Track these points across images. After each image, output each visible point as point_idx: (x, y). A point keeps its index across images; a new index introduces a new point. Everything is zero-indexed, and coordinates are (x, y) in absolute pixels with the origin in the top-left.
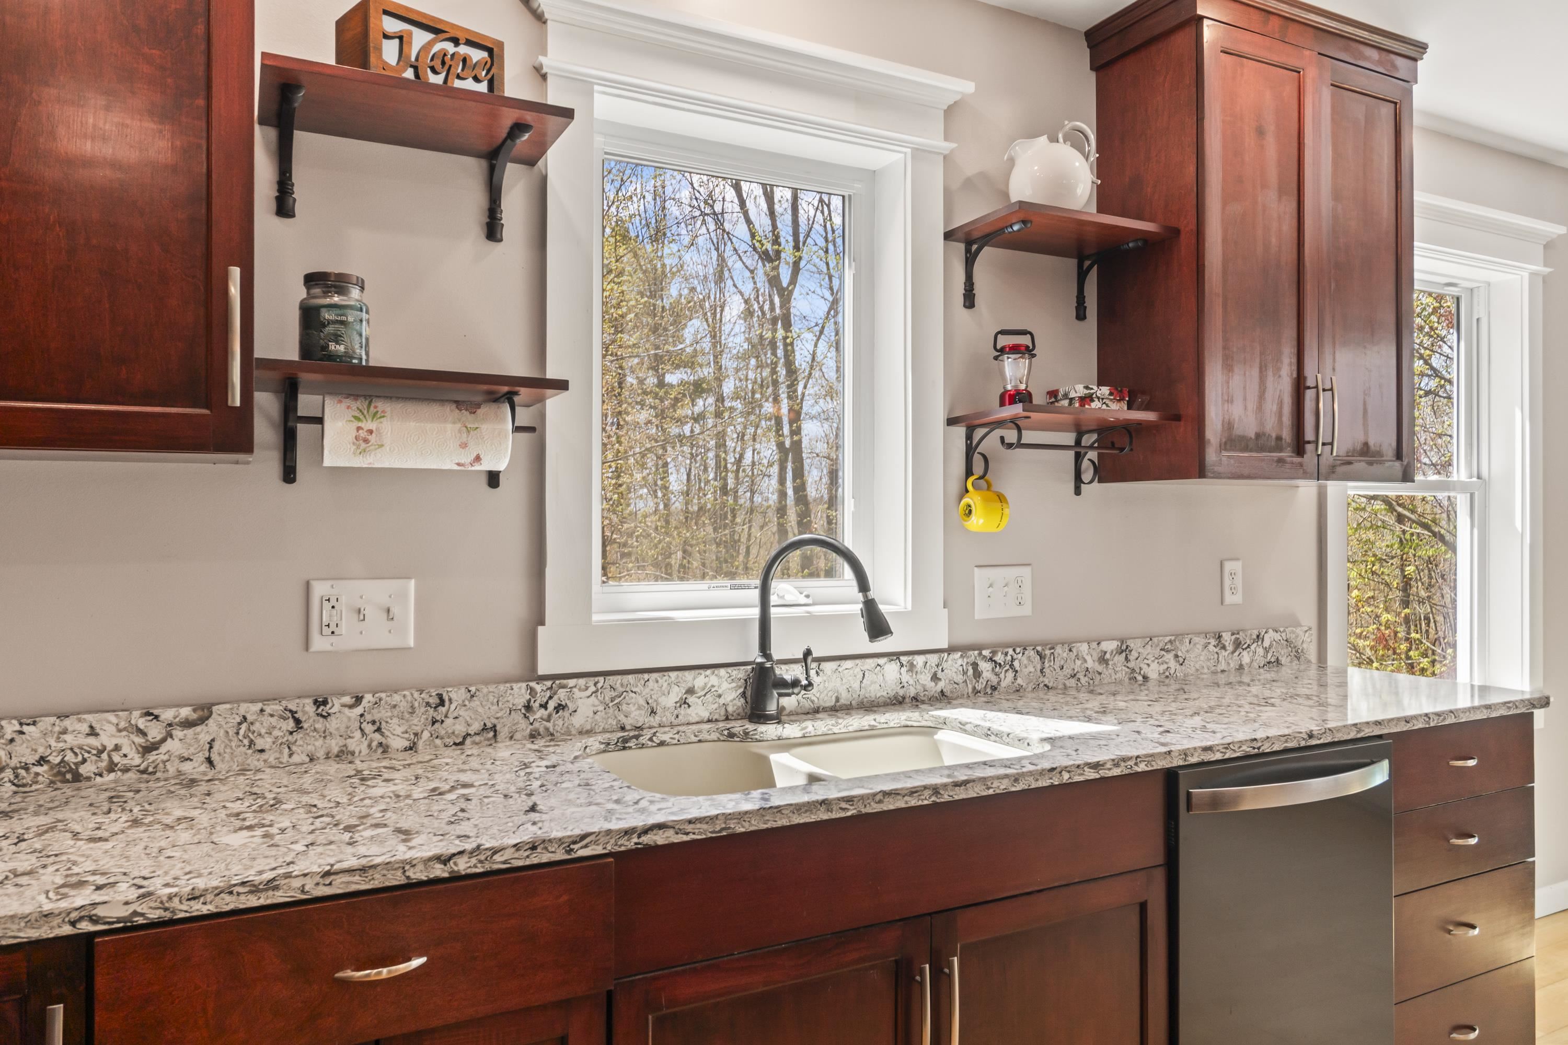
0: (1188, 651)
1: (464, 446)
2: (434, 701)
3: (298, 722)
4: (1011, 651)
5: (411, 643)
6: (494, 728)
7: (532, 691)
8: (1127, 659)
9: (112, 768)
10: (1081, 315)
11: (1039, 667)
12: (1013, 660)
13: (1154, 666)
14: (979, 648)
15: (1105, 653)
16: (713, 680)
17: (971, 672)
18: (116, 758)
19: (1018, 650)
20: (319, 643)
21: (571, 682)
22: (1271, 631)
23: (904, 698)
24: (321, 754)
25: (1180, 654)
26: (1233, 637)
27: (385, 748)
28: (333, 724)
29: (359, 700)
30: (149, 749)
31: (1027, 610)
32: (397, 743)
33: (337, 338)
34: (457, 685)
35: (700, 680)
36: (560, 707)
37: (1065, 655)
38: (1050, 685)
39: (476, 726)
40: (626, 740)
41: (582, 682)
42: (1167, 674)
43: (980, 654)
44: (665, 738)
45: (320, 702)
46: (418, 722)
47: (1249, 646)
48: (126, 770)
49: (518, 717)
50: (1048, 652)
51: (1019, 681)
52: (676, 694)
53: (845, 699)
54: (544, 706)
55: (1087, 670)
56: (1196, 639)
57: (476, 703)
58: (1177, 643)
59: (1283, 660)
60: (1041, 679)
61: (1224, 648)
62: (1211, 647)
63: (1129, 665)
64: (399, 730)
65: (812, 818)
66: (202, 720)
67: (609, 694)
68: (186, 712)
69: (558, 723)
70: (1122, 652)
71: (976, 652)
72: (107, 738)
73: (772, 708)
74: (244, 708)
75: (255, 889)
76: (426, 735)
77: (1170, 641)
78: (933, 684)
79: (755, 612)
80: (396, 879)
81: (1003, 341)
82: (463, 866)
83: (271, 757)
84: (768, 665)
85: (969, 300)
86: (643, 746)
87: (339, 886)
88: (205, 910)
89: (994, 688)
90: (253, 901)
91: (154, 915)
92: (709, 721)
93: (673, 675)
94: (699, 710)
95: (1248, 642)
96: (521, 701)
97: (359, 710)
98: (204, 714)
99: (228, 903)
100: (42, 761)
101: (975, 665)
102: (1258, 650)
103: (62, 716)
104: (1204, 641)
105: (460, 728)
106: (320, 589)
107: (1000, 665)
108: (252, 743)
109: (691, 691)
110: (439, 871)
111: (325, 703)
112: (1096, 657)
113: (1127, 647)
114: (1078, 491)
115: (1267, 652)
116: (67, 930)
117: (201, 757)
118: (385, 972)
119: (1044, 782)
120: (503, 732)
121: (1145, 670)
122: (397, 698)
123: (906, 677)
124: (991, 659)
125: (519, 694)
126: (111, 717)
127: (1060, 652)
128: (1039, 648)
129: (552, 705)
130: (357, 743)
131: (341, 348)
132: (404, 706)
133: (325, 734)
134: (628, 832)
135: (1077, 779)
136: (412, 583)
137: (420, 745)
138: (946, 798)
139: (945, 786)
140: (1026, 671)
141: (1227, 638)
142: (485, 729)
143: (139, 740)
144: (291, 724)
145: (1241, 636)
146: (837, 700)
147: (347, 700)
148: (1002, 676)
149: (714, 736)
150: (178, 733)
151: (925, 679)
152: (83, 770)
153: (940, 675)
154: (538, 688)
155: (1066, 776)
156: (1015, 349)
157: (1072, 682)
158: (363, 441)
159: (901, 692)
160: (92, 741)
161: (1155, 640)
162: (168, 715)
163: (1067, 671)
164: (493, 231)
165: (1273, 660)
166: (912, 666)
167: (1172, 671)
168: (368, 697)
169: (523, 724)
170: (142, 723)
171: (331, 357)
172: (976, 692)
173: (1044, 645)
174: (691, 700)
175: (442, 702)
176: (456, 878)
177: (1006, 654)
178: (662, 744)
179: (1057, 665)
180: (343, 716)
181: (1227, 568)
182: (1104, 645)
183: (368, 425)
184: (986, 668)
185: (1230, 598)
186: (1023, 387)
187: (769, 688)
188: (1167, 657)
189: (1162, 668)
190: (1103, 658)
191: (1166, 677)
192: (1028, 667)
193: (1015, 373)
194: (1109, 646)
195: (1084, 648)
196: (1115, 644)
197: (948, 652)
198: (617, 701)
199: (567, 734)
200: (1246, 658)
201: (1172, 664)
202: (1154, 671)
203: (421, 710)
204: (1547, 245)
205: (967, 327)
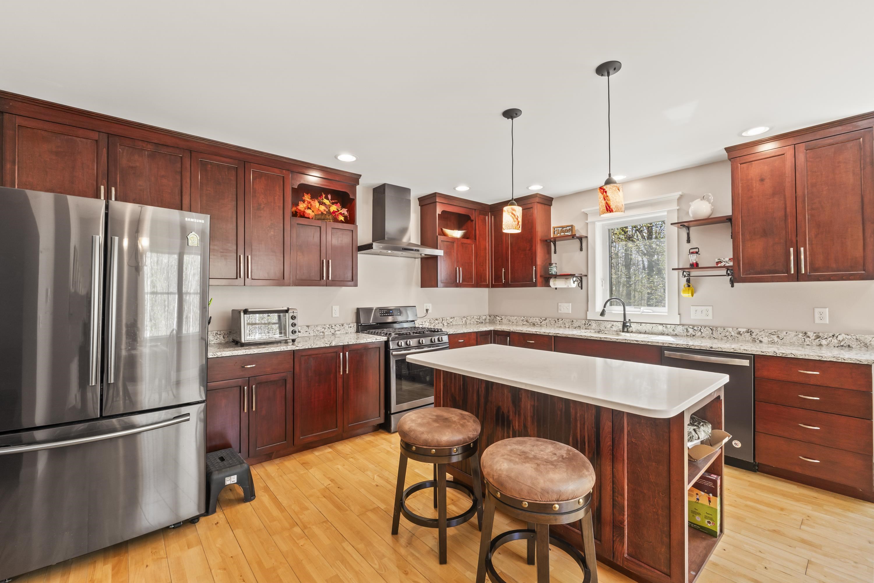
0: (785, 336)
1: (566, 284)
2: (572, 321)
5: (571, 313)
7: (586, 322)
8: (751, 334)
9: (538, 324)
11: (711, 332)
12: (700, 329)
14: (689, 325)
15: (740, 332)
17: (685, 330)
19: (702, 327)
20: (559, 312)
21: (592, 321)
22: (843, 335)
23: (664, 334)
24: (558, 327)
25: (780, 336)
26: (815, 334)
27: (565, 328)
28: (559, 323)
29: (562, 320)
30: (541, 323)
31: (710, 317)
32: (567, 327)
33: (550, 272)
34: (575, 319)
35: (615, 323)
36: (590, 325)
37: (722, 330)
38: (716, 338)
39: (577, 326)
40: (599, 332)
41: (593, 321)
42: (773, 341)
43: (689, 327)
44: (606, 332)
45: (558, 319)
46: (570, 324)
47: (826, 338)
49: (583, 325)
50: (715, 329)
51: (703, 335)
52: (610, 325)
54: (587, 324)
55: (732, 335)
56: (789, 332)
57: (578, 322)
58: (779, 333)
59: (854, 346)
60: (712, 336)
61: (809, 337)
62: (800, 336)
63: (752, 336)
64: (567, 325)
66: (546, 320)
67: (598, 324)
68: (544, 319)
69: (589, 327)
70: (749, 332)
71: (687, 326)
72: (537, 321)
73: (626, 330)
74: (550, 319)
75: (521, 331)
76: (571, 326)
77: (775, 332)
78: (673, 332)
79: (623, 312)
80: (532, 333)
81: (691, 251)
83: (553, 326)
84: (625, 322)
85: (689, 241)
86: (602, 333)
87: (527, 332)
89: (694, 336)
91: (514, 331)
92: (617, 331)
93: (609, 322)
94: (614, 329)
95: (826, 337)
96: (584, 323)
97: (562, 321)
99: (519, 332)
100: (532, 323)
101: (687, 329)
102: (833, 340)
103: (533, 318)
104: (795, 334)
105: (575, 326)
106: (559, 304)
107: (696, 330)
108: (551, 324)
112: (736, 332)
113: (751, 331)
114: (733, 286)
115: (841, 342)
116: (508, 331)
117: (546, 324)
118: (531, 342)
120: (581, 327)
121: (760, 339)
122: (567, 320)
123: (664, 329)
124: (693, 328)
125: (584, 322)
126: (538, 318)
127: (720, 329)
128: (711, 328)
129: (588, 324)
130: (562, 326)
132: (568, 321)
133: (559, 324)
136: (571, 304)
140: (706, 333)
141: (810, 334)
142: (579, 327)
143: (540, 321)
144: (555, 322)
145: (820, 334)
146: (646, 332)
148: (697, 333)
149: (615, 334)
150: (544, 321)
151: (671, 330)
152: (535, 324)
153: (675, 330)
154: (586, 321)
156: (693, 253)
157: (725, 338)
158: (554, 284)
159: (663, 332)
162: (542, 319)
163: (723, 335)
164: (581, 249)
165: (845, 345)
166: (666, 327)
167: (776, 341)
168: (563, 320)
169: (584, 327)
170: (540, 319)
171: (551, 274)
172: (687, 336)
173: (713, 327)
174: (613, 327)
176: (537, 334)
177: (698, 328)
178: (606, 333)
179: (718, 333)
180: (561, 322)
181: (817, 310)
182: (740, 330)
183: (555, 282)
184: (691, 331)
185: (817, 321)
186: (695, 262)
187: (625, 327)
188: (772, 336)
189: (770, 340)
190: (739, 333)
191: (773, 343)
192: (707, 332)
193: (693, 259)
194: (742, 330)
195: (730, 329)
196: (745, 330)
197: (678, 325)
198: (599, 325)
199: (591, 329)
200: (824, 342)
201: (776, 339)
202: (765, 340)
203: (570, 322)
205: (686, 247)
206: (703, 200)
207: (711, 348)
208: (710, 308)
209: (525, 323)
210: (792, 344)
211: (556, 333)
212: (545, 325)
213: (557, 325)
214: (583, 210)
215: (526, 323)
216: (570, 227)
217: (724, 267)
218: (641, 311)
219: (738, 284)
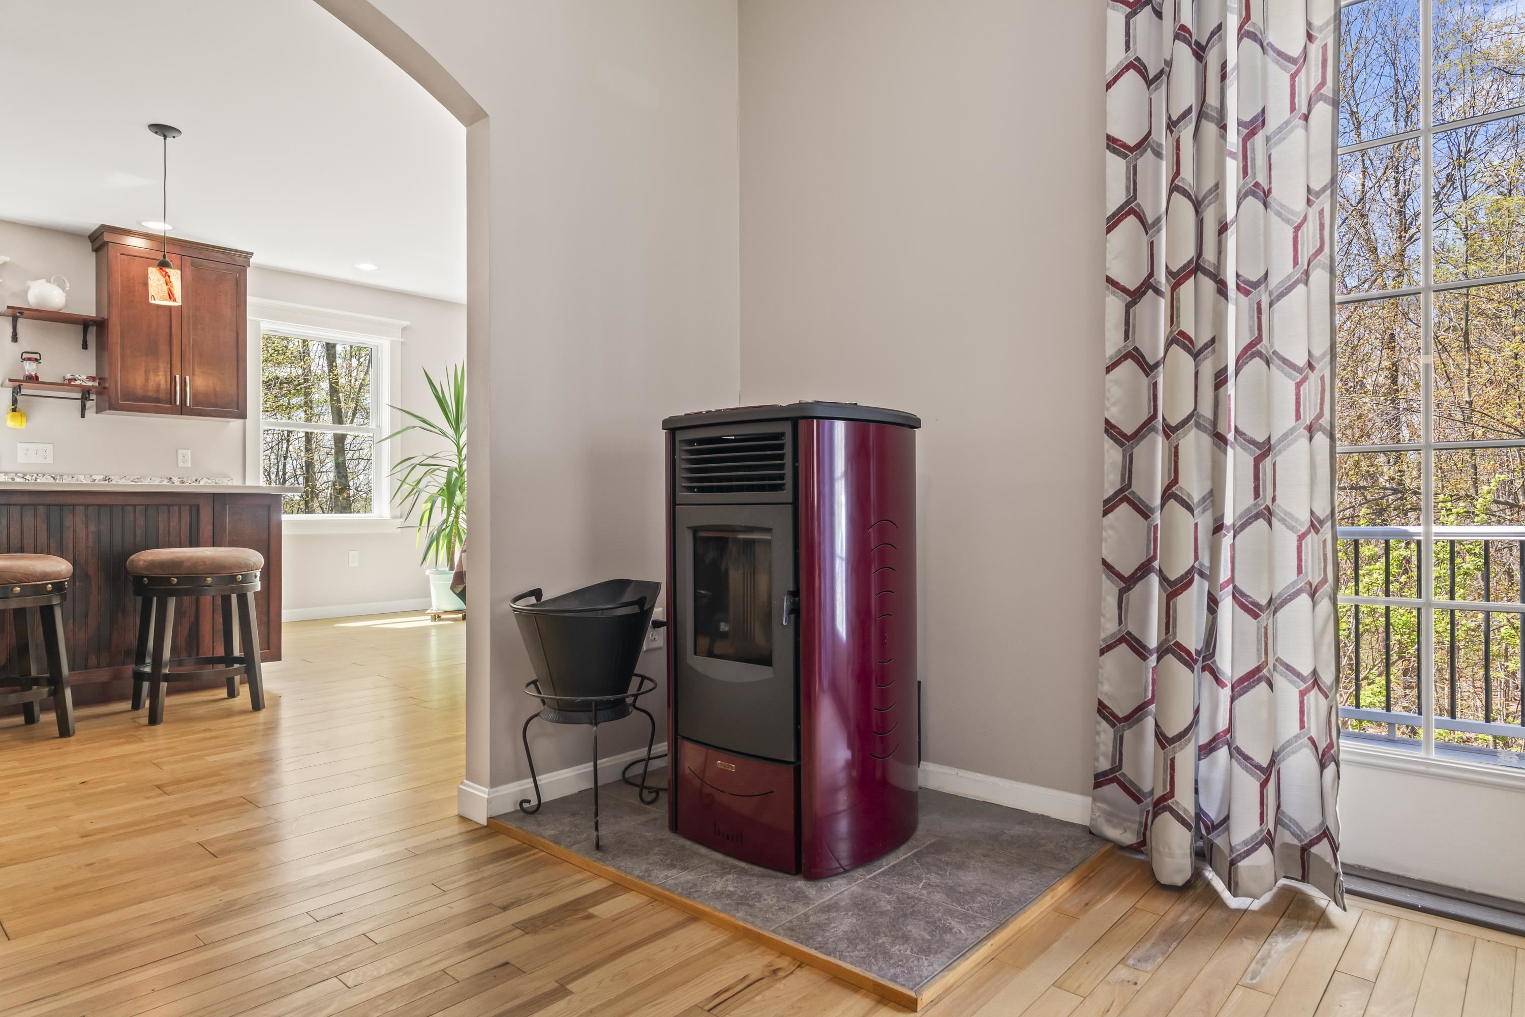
4: (35, 475)
10: (85, 346)
12: (36, 478)
14: (16, 473)
15: (95, 480)
19: (40, 475)
22: (205, 479)
26: (180, 480)
31: (50, 460)
37: (69, 479)
43: (16, 475)
50: (58, 477)
58: (142, 479)
61: (174, 483)
62: (165, 483)
70: (106, 480)
71: (14, 474)
77: (138, 478)
81: (25, 356)
85: (15, 338)
95: (190, 482)
101: (13, 479)
104: (160, 480)
107: (29, 480)
112: (89, 481)
113: (109, 479)
114: (83, 416)
124: (23, 478)
127: (66, 478)
128: (53, 475)
141: (175, 479)
145: (185, 480)
156: (29, 359)
161: (128, 477)
173: (56, 474)
177: (32, 476)
181: (180, 452)
182: (94, 477)
184: (20, 481)
185: (181, 464)
186: (33, 374)
193: (30, 368)
194: (98, 478)
195: (82, 477)
196: (101, 477)
204: (404, 329)
205: (15, 350)
206: (49, 281)
208: (50, 447)
217: (80, 386)
219: (90, 413)
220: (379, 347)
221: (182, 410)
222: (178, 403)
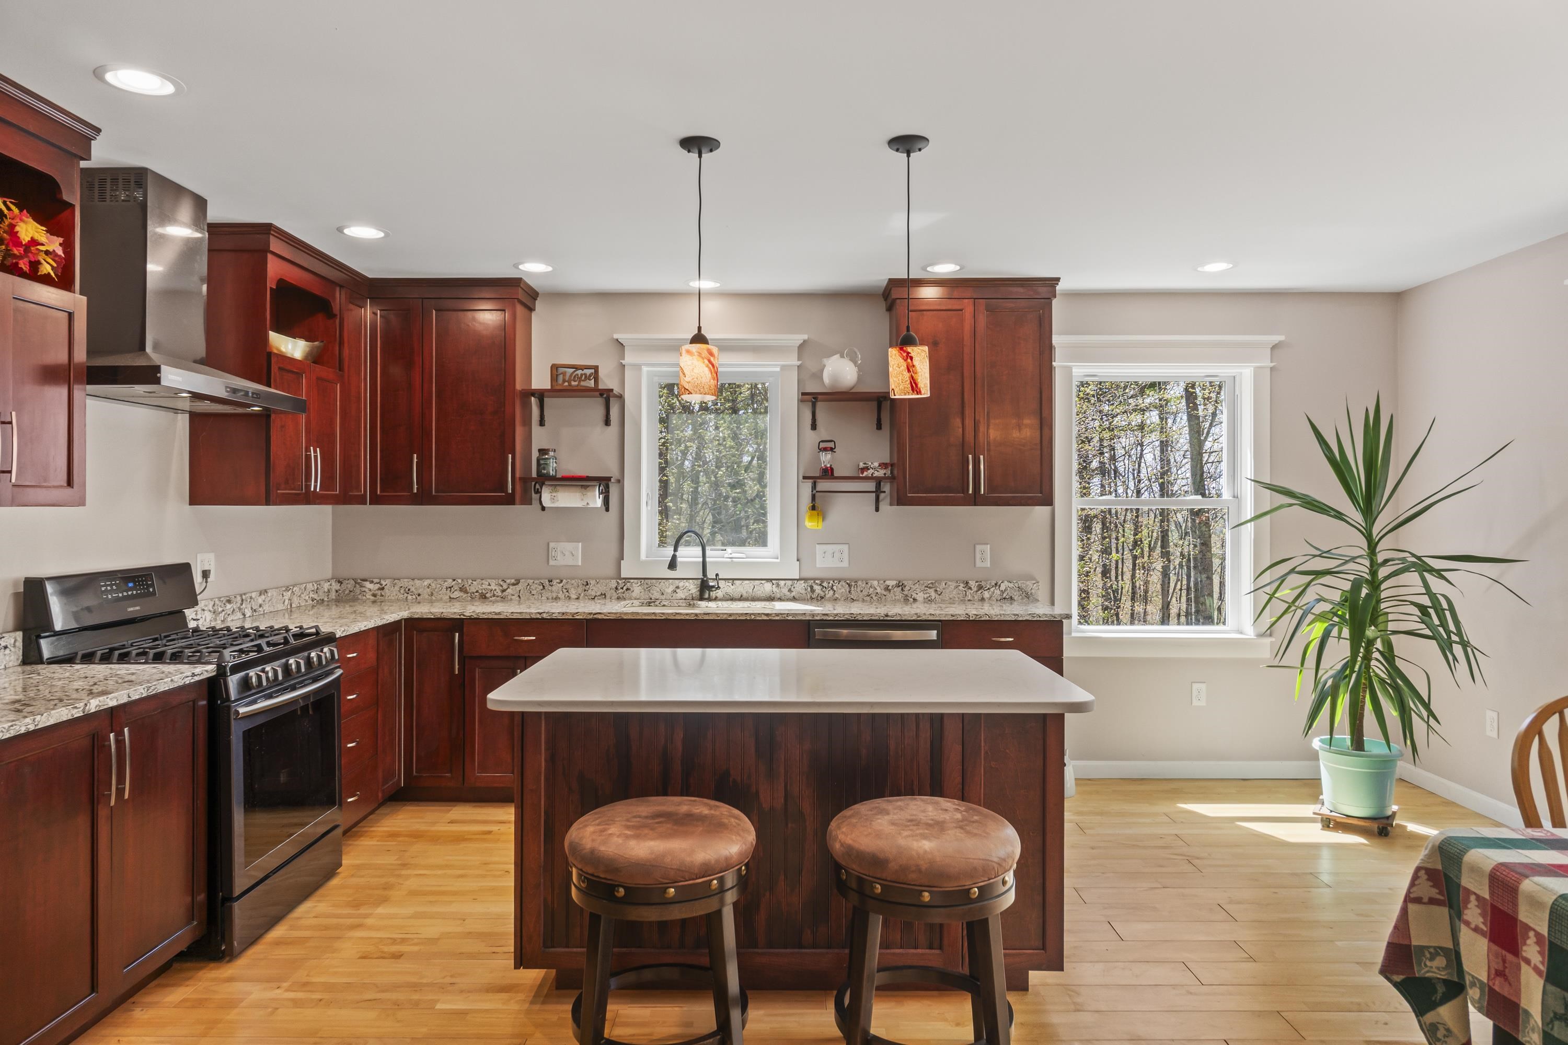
0: (944, 589)
1: (582, 500)
2: (585, 583)
3: (544, 586)
4: (831, 582)
5: (580, 564)
6: (605, 594)
7: (618, 583)
8: (902, 589)
9: (494, 595)
10: (879, 426)
11: (848, 590)
12: (833, 585)
13: (921, 594)
14: (814, 579)
15: (889, 586)
16: (687, 584)
17: (809, 589)
18: (495, 593)
19: (836, 582)
20: (552, 563)
21: (632, 581)
22: (1006, 582)
23: (774, 598)
24: (550, 597)
25: (938, 589)
26: (977, 584)
27: (569, 598)
28: (554, 588)
29: (561, 581)
30: (503, 591)
31: (845, 564)
32: (574, 596)
33: (544, 469)
34: (593, 579)
35: (681, 584)
36: (627, 589)
37: (864, 585)
38: (854, 599)
39: (599, 593)
40: (650, 603)
41: (636, 581)
42: (929, 599)
43: (814, 582)
44: (665, 602)
45: (550, 581)
46: (580, 590)
47: (989, 589)
48: (498, 597)
49: (613, 591)
50: (853, 584)
51: (836, 595)
52: (671, 588)
53: (745, 595)
54: (622, 588)
55: (877, 593)
56: (948, 583)
57: (599, 585)
58: (937, 584)
59: (1016, 598)
60: (849, 595)
61: (970, 588)
62: (961, 588)
63: (904, 592)
64: (574, 592)
65: (650, 618)
66: (517, 584)
67: (646, 586)
68: (513, 581)
69: (627, 594)
70: (899, 586)
71: (812, 581)
72: (493, 587)
73: (706, 596)
74: (528, 581)
75: (496, 614)
76: (582, 595)
77: (932, 583)
78: (789, 593)
79: (701, 560)
80: (528, 617)
81: (822, 445)
82: (545, 616)
83: (536, 597)
84: (705, 579)
85: (814, 427)
86: (657, 606)
87: (515, 616)
88: (486, 617)
89: (822, 598)
90: (496, 617)
91: (475, 616)
92: (685, 599)
93: (671, 581)
94: (681, 594)
95: (988, 587)
96: (614, 586)
97: (561, 585)
98: (517, 583)
99: (491, 616)
100: (477, 592)
101: (812, 587)
102: (995, 591)
103: (482, 580)
104: (955, 584)
105: (593, 593)
106: (552, 545)
107: (825, 588)
108: (531, 592)
109: (678, 587)
110: (539, 616)
111: (551, 581)
112: (882, 587)
113: (903, 584)
114: (877, 510)
115: (1003, 593)
116: (458, 617)
117: (517, 595)
118: (526, 638)
119: (744, 618)
120: (608, 596)
121: (914, 595)
122: (573, 581)
123: (775, 589)
124: (820, 585)
125: (613, 584)
126: (494, 580)
127: (861, 584)
128: (848, 582)
129: (625, 588)
130: (561, 595)
131: (545, 472)
132: (575, 584)
133: (552, 592)
134: (590, 614)
135: (758, 618)
136: (580, 544)
137: (581, 598)
138: (700, 618)
139: (700, 614)
140: (841, 591)
141: (972, 584)
142: (602, 594)
143: (501, 588)
144: (542, 587)
145: (983, 583)
146: (741, 596)
147: (558, 581)
148: (827, 592)
149: (684, 605)
150: (511, 587)
151: (785, 591)
152: (488, 595)
153: (792, 589)
154: (620, 582)
155: (753, 617)
156: (825, 449)
157: (868, 598)
158: (553, 499)
159: (773, 596)
160: (489, 587)
161: (922, 582)
162: (508, 581)
163: (865, 593)
164: (607, 422)
165: (1007, 597)
166: (778, 585)
167: (933, 598)
168: (564, 581)
169: (615, 594)
170: (502, 583)
171: (544, 474)
172: (812, 598)
173: (851, 580)
174: (678, 591)
175: (587, 584)
177: (829, 583)
178: (664, 606)
179: (859, 590)
180: (557, 586)
181: (979, 548)
182: (888, 583)
183: (554, 494)
184: (817, 588)
185: (979, 564)
186: (829, 466)
187: (705, 588)
188: (929, 591)
189: (926, 596)
190: (887, 589)
191: (929, 601)
192: (841, 589)
193: (826, 459)
194: (891, 583)
195: (875, 583)
196: (894, 583)
197: (798, 580)
198: (649, 589)
199: (631, 599)
200: (986, 595)
201: (933, 594)
202: (920, 596)
203: (581, 586)
204: (1274, 347)
205: (812, 438)
206: (842, 356)
207: (887, 616)
208: (845, 547)
209: (457, 594)
210: (952, 601)
211: (594, 612)
212: (515, 598)
213: (546, 594)
214: (616, 336)
215: (462, 594)
216: (593, 371)
217: (872, 478)
218: (726, 555)
219: (885, 506)
220: (1237, 379)
221: (976, 500)
222: (971, 492)
